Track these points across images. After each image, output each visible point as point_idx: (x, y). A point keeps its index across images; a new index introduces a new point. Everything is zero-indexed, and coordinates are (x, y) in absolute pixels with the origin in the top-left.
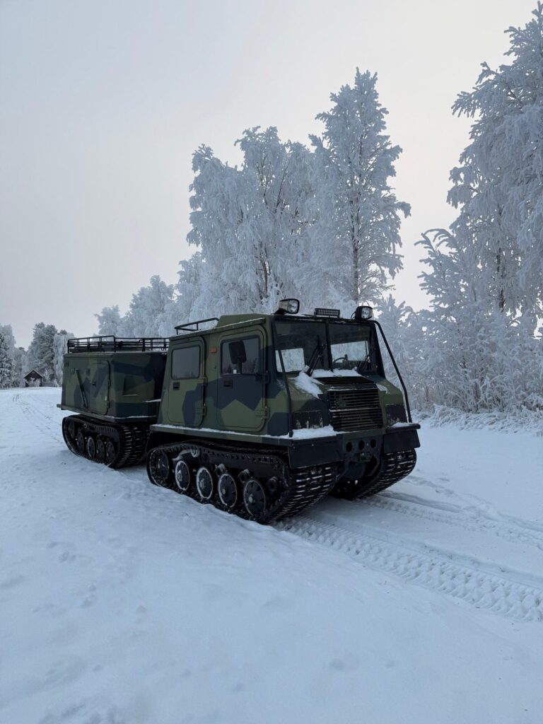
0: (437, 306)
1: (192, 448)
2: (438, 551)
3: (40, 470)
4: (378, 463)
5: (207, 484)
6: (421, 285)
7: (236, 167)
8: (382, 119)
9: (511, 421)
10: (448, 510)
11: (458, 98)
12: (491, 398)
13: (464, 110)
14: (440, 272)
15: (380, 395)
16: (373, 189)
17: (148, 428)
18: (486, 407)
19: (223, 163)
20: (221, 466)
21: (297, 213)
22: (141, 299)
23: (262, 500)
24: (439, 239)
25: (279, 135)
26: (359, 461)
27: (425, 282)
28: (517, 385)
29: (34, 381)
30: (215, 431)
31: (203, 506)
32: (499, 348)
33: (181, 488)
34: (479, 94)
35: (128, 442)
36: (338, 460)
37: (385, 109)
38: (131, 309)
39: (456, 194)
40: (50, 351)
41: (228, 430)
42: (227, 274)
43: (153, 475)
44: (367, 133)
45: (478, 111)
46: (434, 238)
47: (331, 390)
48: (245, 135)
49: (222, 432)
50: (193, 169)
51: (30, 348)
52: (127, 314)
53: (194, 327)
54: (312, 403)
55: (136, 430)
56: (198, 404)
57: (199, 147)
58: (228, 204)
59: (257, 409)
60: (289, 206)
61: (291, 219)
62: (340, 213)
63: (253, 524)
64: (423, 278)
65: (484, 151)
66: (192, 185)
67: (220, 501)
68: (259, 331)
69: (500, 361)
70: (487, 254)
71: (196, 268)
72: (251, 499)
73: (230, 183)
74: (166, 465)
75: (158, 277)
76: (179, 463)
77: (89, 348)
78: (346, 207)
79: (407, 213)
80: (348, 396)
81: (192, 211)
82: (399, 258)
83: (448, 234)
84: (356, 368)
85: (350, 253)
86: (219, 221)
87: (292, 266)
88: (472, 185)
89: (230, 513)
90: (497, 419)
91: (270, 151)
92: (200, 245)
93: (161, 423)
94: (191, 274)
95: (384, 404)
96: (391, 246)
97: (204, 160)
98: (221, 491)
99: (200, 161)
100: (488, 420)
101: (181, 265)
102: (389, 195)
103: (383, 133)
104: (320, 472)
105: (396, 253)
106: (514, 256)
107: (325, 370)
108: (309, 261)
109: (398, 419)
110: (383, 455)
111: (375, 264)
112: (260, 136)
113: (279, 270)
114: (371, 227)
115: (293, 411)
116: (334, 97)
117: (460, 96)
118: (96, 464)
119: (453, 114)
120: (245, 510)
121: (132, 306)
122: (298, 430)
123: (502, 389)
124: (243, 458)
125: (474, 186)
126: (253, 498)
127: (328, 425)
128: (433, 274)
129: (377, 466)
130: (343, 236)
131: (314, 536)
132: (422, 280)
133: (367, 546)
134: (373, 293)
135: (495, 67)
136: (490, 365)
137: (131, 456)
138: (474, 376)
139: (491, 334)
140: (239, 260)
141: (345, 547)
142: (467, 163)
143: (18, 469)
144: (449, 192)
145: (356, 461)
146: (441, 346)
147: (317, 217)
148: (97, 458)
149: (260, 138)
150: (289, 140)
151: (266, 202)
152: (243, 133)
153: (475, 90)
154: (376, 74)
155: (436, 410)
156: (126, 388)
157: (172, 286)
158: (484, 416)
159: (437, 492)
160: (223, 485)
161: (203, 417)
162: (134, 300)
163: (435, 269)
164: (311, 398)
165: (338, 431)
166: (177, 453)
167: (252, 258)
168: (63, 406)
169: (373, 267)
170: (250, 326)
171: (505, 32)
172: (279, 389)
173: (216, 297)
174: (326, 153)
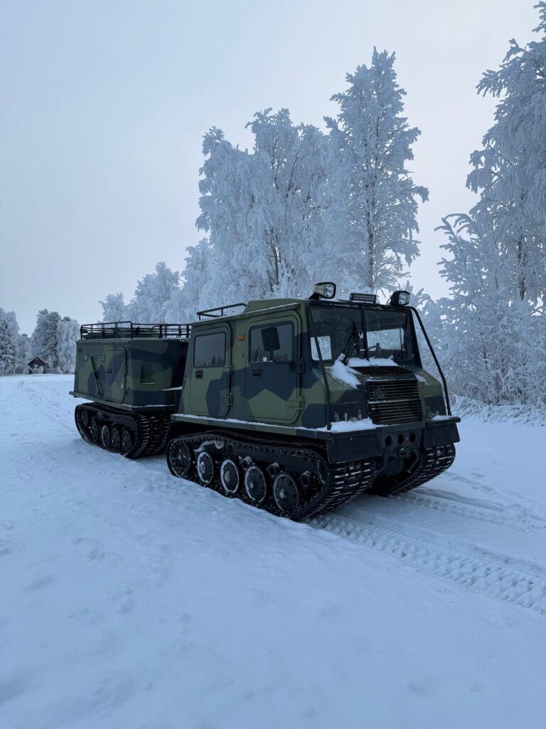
0: (457, 294)
1: (217, 439)
2: (491, 554)
3: (55, 459)
4: (418, 459)
5: (232, 476)
6: (440, 272)
7: (247, 150)
8: (400, 100)
9: (537, 414)
10: (490, 508)
11: (484, 77)
12: (513, 389)
13: (490, 89)
14: (461, 258)
15: (420, 387)
16: (390, 173)
17: (169, 417)
18: (507, 399)
19: (234, 146)
20: (248, 459)
21: (309, 198)
22: (146, 286)
23: (295, 496)
24: (460, 224)
25: (291, 117)
26: (398, 455)
27: (445, 269)
28: (541, 377)
29: (38, 367)
30: (243, 422)
31: (230, 500)
32: (522, 338)
33: (203, 480)
34: (506, 73)
35: (146, 432)
36: (377, 455)
37: (403, 90)
38: (136, 296)
39: (476, 179)
40: (53, 338)
41: (257, 422)
42: (237, 260)
43: (173, 466)
44: (384, 114)
45: (504, 90)
46: (454, 223)
47: (369, 380)
48: (257, 118)
49: (250, 423)
50: (203, 152)
51: (33, 335)
52: (132, 301)
53: (218, 313)
54: (350, 394)
55: (154, 419)
56: (224, 393)
57: (210, 129)
58: (240, 188)
59: (290, 399)
60: (299, 191)
61: (303, 204)
62: (355, 197)
63: (286, 522)
64: (443, 265)
65: (510, 132)
66: (202, 168)
67: (247, 495)
68: (294, 317)
69: (523, 351)
70: (508, 241)
71: (203, 254)
72: (282, 495)
73: (242, 166)
74: (187, 457)
75: (163, 264)
76: (201, 455)
77: (103, 334)
78: (362, 191)
79: (425, 198)
80: (385, 387)
81: (201, 195)
82: (415, 244)
83: (469, 219)
84: (392, 356)
85: (365, 239)
86: (230, 205)
87: (304, 252)
88: (493, 168)
89: (259, 508)
90: (521, 412)
91: (282, 134)
92: (209, 231)
93: (182, 413)
94: (198, 260)
95: (423, 395)
96: (408, 231)
97: (214, 143)
98: (249, 485)
99: (211, 144)
100: (512, 412)
101: (188, 251)
102: (406, 178)
103: (400, 115)
104: (358, 467)
105: (413, 239)
106: (536, 243)
107: (361, 358)
108: (322, 247)
109: (437, 412)
110: (422, 450)
111: (391, 250)
112: (272, 119)
113: (291, 256)
114: (387, 212)
115: (331, 403)
116: (350, 79)
117: (486, 75)
118: (112, 453)
119: (478, 93)
120: (275, 504)
121: (137, 293)
122: (337, 423)
123: (525, 380)
124: (274, 451)
125: (496, 169)
126: (285, 493)
127: (366, 418)
128: (454, 260)
129: (416, 461)
130: (358, 221)
131: (353, 535)
132: (442, 267)
133: (413, 548)
134: (388, 280)
135: (523, 44)
136: (513, 355)
137: (148, 446)
138: (494, 367)
139: (515, 323)
140: (250, 245)
141: (389, 549)
142: (489, 146)
143: (31, 458)
144: (469, 176)
145: (395, 456)
146: (461, 335)
147: (330, 202)
148: (111, 448)
149: (271, 121)
150: (302, 123)
151: (277, 186)
152: (255, 116)
153: (502, 68)
154: (394, 53)
155: (457, 401)
156: (143, 376)
157: (177, 273)
158: (506, 408)
159: (474, 488)
160: (251, 479)
161: (229, 407)
162: (139, 287)
163: (456, 255)
164: (349, 388)
165: (378, 424)
166: (198, 444)
167: (263, 243)
168: (76, 393)
169: (389, 253)
170: (284, 311)
171: (535, 7)
172: (315, 380)
173: (225, 284)
174: (343, 135)
